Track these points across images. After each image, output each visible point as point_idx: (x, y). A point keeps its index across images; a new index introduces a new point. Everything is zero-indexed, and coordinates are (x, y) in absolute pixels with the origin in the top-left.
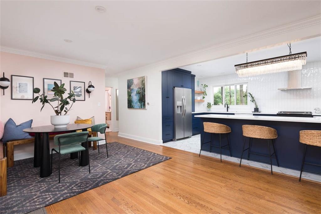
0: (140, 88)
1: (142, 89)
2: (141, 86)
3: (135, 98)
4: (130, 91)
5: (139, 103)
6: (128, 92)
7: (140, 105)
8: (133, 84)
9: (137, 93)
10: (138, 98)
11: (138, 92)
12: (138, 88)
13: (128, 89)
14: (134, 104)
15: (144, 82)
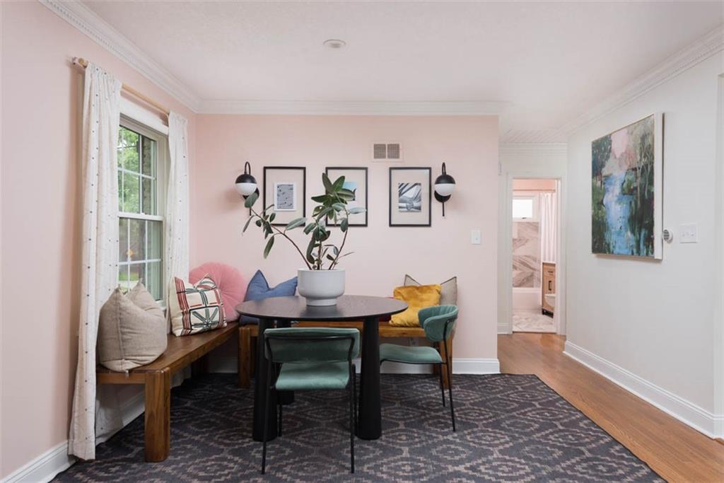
0: (635, 169)
1: (642, 173)
2: (639, 161)
3: (617, 212)
4: (599, 183)
5: (629, 233)
6: (594, 189)
7: (634, 243)
8: (611, 154)
9: (623, 193)
10: (628, 214)
11: (628, 186)
12: (626, 167)
13: (593, 177)
14: (614, 237)
15: (648, 141)
